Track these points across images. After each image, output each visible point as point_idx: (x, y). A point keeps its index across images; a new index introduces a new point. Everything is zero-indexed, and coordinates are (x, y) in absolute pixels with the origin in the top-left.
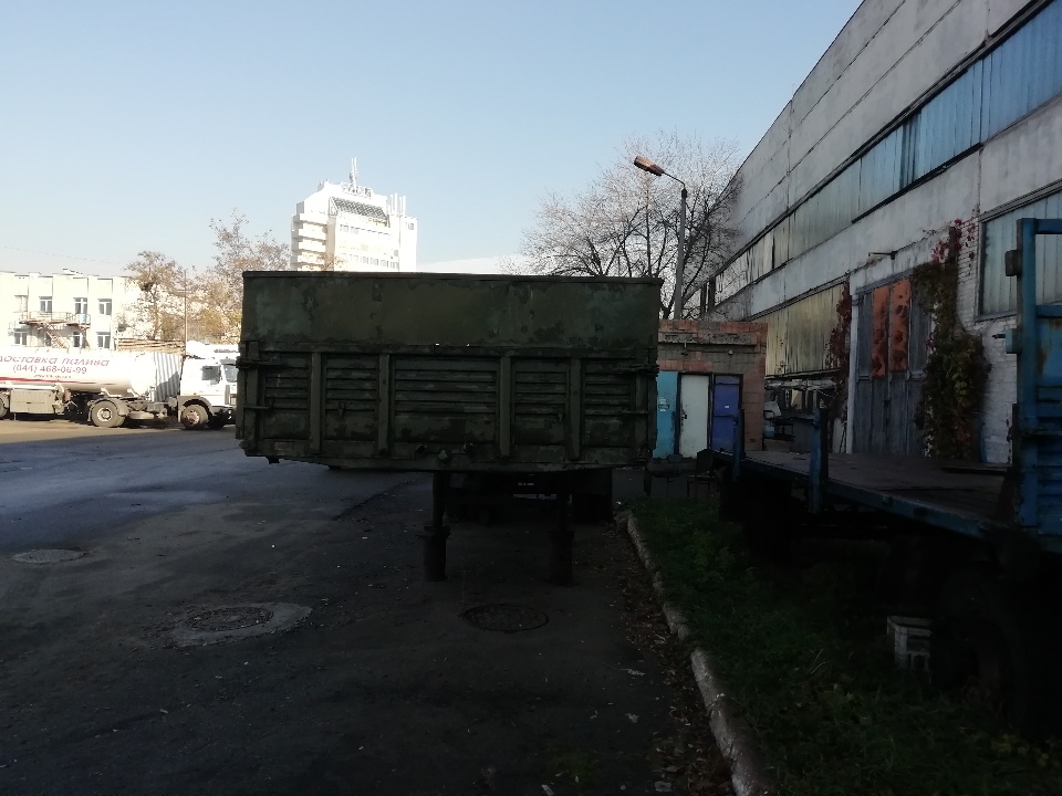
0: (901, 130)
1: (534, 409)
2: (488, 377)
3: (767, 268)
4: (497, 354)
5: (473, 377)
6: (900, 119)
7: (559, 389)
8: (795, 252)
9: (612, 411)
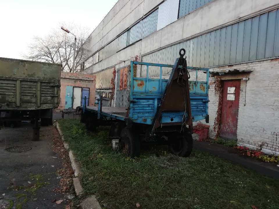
0: (127, 32)
1: (27, 94)
2: (13, 86)
3: (97, 61)
4: (16, 80)
5: (8, 85)
6: (127, 30)
7: (34, 89)
8: (104, 58)
9: (49, 95)
